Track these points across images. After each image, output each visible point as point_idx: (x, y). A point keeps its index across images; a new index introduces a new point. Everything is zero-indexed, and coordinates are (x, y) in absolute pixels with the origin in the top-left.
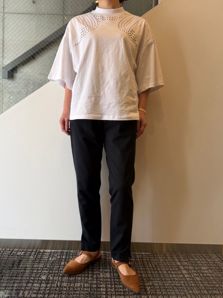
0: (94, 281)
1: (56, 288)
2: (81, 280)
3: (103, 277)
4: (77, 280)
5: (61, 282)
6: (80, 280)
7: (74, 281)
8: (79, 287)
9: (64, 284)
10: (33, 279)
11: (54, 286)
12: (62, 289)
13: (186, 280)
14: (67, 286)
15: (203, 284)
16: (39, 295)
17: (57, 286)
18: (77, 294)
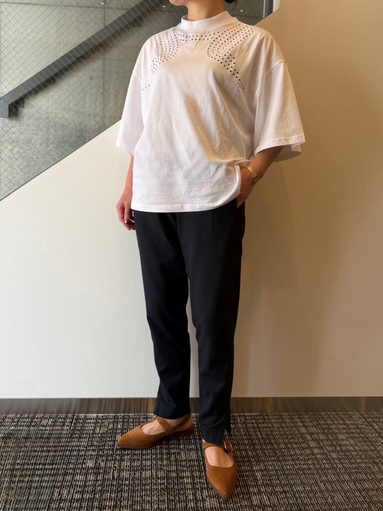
0: (172, 466)
1: (112, 482)
2: (151, 465)
3: (185, 458)
4: (145, 466)
5: (120, 471)
6: (149, 466)
7: (140, 468)
8: (150, 478)
9: (125, 474)
10: (72, 466)
11: (108, 479)
12: (122, 482)
13: (315, 458)
14: (130, 477)
15: (342, 464)
16: (86, 495)
17: (113, 477)
18: (147, 490)
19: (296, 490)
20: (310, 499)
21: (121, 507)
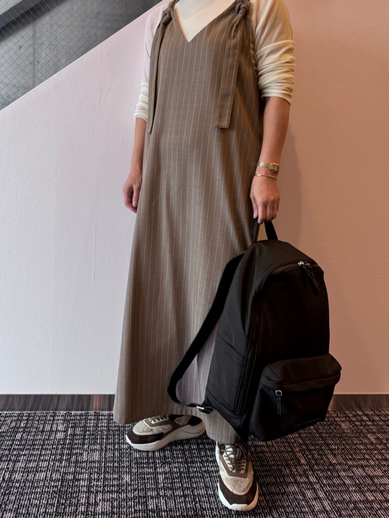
0: (71, 467)
2: (48, 467)
3: (86, 459)
4: (41, 467)
5: (12, 472)
6: (46, 467)
7: (35, 469)
8: (43, 480)
9: (17, 476)
12: (12, 484)
14: (22, 479)
18: (37, 492)
19: (198, 494)
20: (210, 504)
21: (5, 510)
